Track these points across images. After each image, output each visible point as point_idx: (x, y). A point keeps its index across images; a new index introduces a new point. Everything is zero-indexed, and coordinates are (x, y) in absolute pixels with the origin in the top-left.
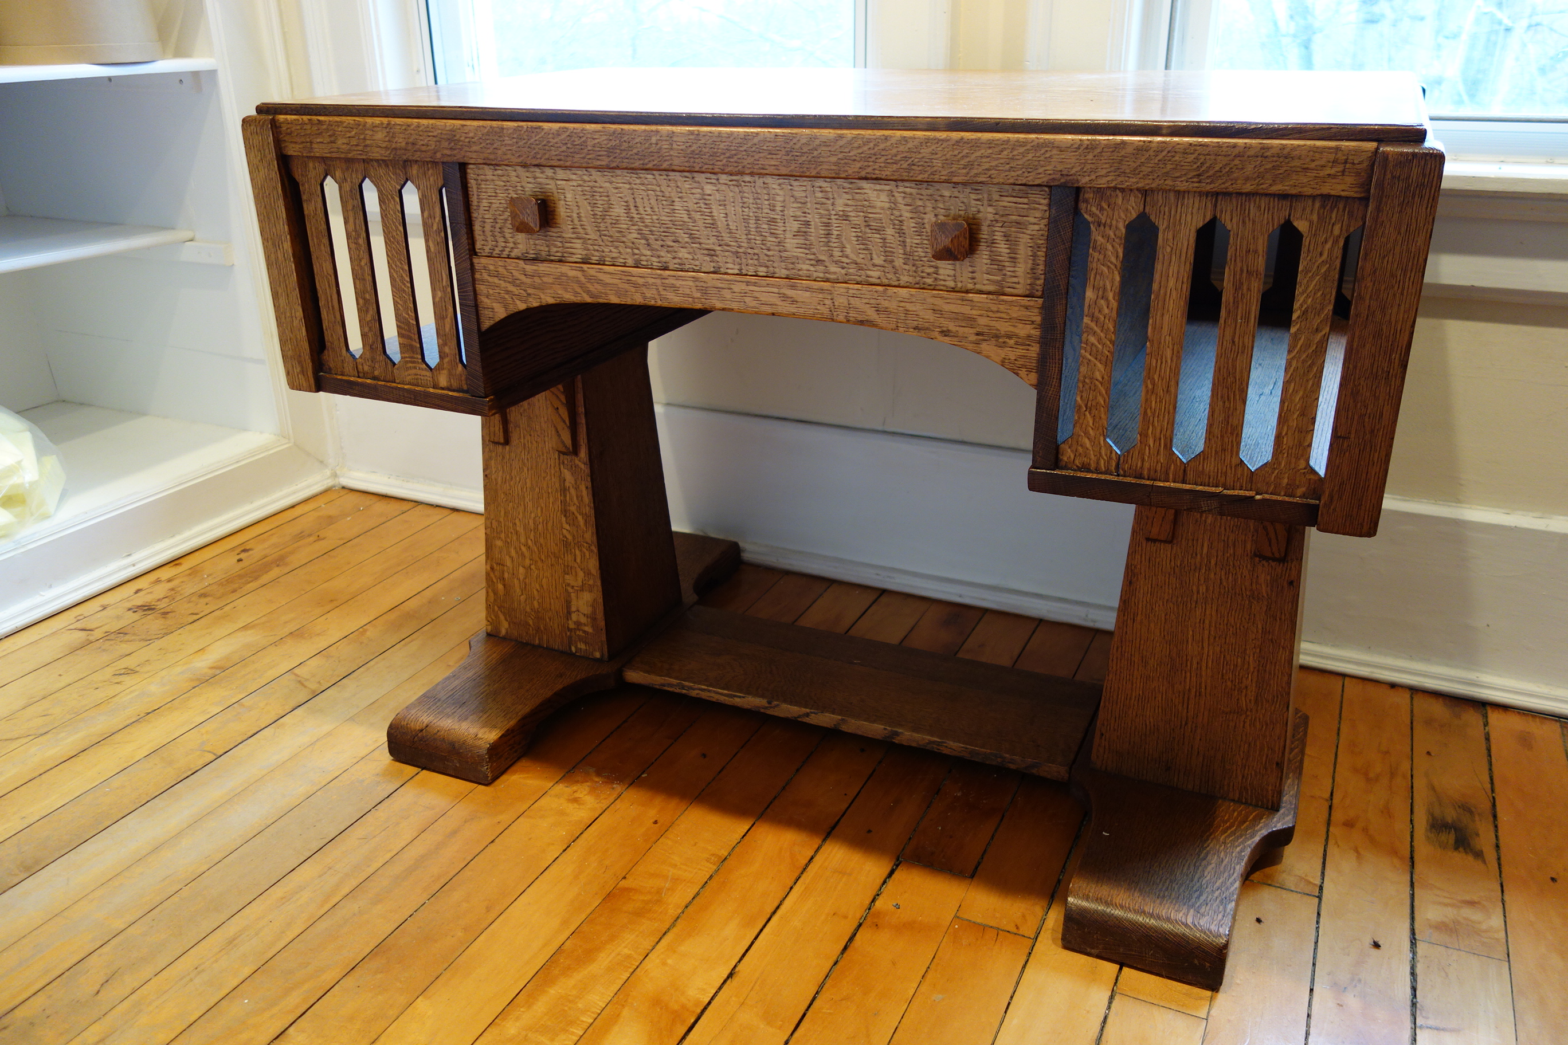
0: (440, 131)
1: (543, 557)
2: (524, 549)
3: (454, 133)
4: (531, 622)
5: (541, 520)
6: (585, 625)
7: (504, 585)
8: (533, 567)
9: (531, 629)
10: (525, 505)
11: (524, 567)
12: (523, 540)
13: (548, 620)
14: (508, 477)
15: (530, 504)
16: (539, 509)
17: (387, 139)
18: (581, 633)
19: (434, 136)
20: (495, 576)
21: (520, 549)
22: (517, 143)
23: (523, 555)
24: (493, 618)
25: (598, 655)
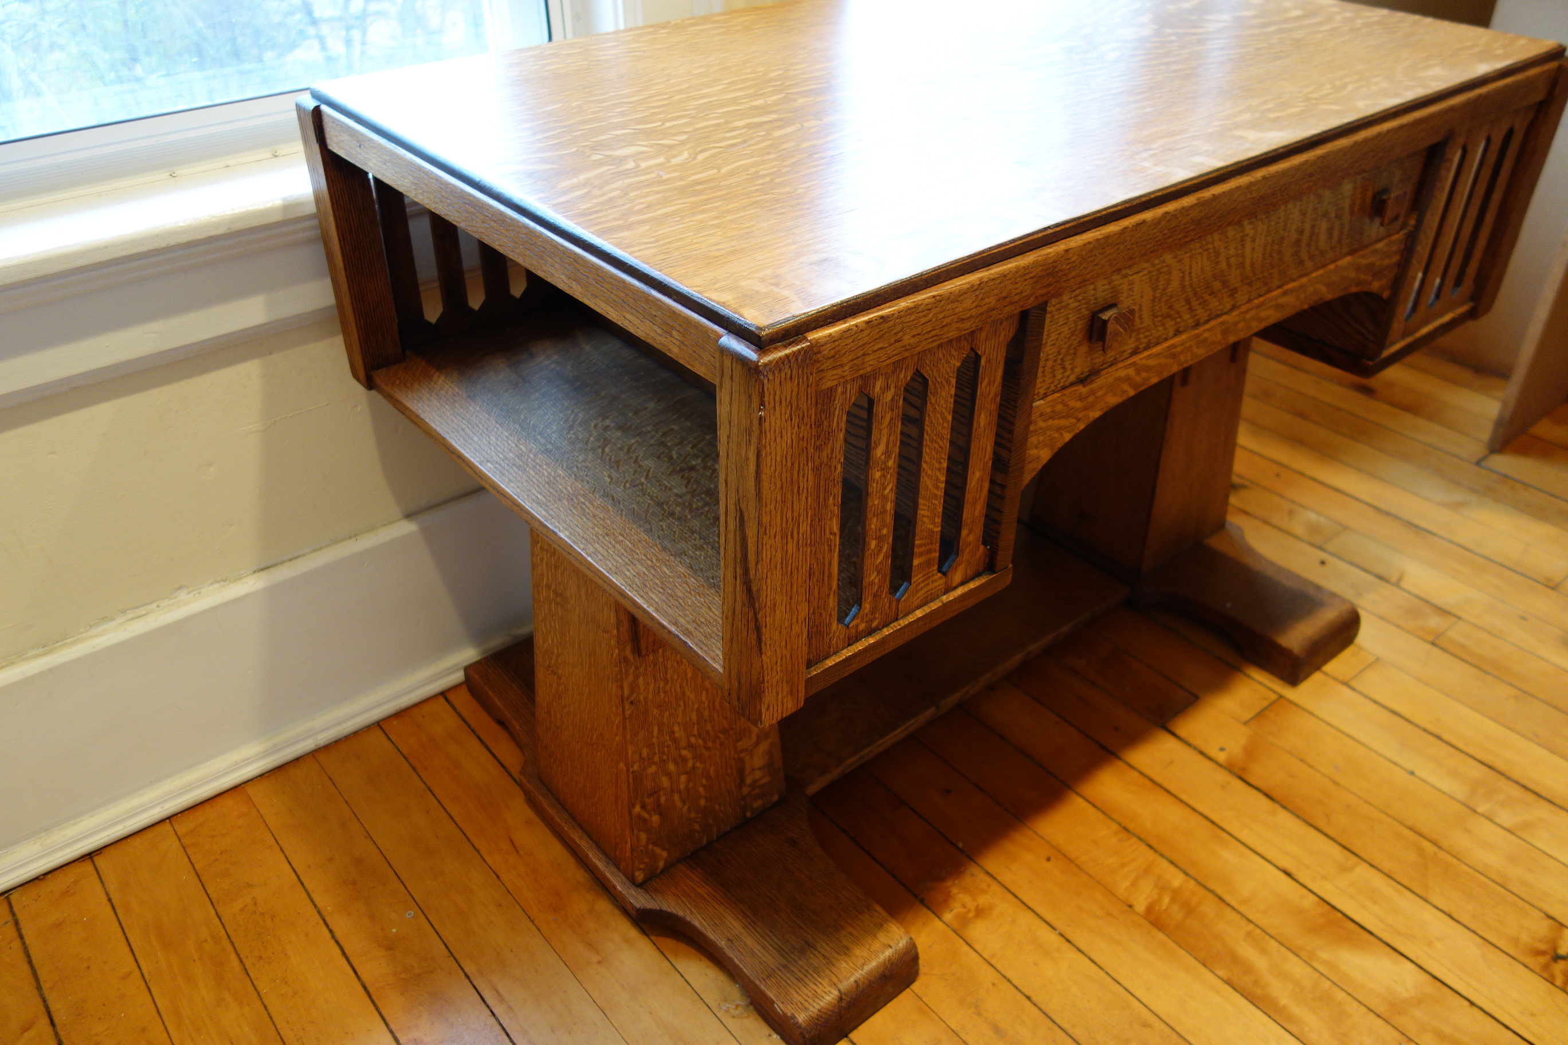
0: (1040, 269)
1: (710, 744)
2: (684, 752)
3: (1054, 264)
4: (697, 827)
5: (706, 705)
6: (761, 778)
7: (660, 814)
8: (698, 764)
9: (697, 834)
10: (684, 703)
11: (686, 773)
12: (683, 743)
13: (717, 808)
14: (662, 684)
15: (692, 696)
16: (704, 693)
17: (975, 304)
18: (757, 791)
19: (1032, 278)
20: (648, 813)
21: (680, 756)
22: (1118, 249)
23: (685, 760)
24: (646, 860)
25: (776, 798)
